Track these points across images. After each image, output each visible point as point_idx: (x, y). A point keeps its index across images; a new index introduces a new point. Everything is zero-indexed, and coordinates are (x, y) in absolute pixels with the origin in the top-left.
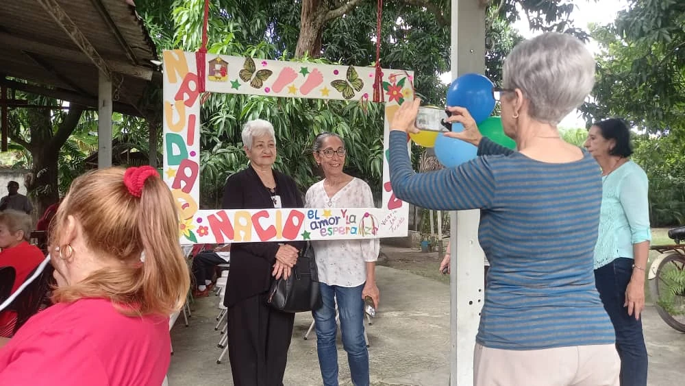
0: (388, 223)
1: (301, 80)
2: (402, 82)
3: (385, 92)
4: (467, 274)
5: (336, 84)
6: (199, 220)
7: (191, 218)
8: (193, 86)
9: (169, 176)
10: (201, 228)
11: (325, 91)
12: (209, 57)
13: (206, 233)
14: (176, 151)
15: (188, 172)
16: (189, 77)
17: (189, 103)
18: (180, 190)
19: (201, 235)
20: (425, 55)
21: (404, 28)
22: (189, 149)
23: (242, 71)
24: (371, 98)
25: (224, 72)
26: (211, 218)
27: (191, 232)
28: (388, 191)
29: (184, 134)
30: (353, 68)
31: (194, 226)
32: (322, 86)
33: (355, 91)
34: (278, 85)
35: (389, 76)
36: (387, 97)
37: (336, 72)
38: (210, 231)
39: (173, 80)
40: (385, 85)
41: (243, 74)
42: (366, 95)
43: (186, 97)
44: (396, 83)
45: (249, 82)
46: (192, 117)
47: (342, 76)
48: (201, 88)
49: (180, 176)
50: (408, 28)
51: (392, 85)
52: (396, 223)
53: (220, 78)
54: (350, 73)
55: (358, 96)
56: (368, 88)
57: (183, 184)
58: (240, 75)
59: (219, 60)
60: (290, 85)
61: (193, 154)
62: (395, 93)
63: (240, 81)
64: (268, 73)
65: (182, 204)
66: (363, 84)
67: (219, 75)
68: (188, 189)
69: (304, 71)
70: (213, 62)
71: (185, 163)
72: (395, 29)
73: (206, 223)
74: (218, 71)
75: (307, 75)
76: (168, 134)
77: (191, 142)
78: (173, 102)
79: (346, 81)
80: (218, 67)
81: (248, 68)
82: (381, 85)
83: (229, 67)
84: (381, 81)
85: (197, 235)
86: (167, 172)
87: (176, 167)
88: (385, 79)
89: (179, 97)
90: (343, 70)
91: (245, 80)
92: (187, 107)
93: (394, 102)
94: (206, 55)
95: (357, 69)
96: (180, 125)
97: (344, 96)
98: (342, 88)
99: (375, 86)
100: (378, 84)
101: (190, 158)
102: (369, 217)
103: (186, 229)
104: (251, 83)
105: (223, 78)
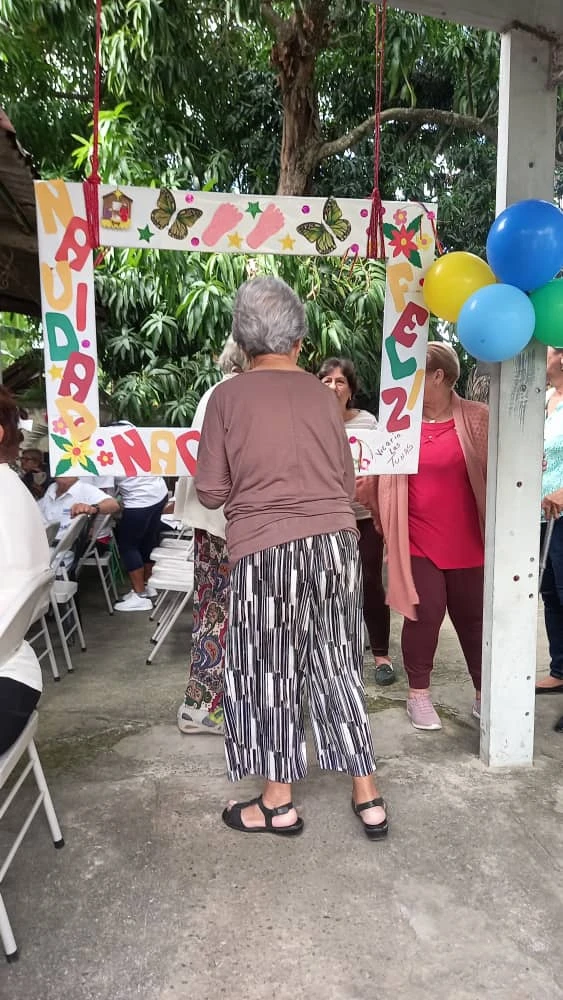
0: (386, 454)
1: (248, 224)
2: (416, 224)
3: (387, 240)
4: (512, 533)
5: (303, 229)
6: (100, 443)
7: (88, 438)
8: (81, 237)
9: (54, 377)
10: (103, 453)
11: (288, 242)
12: (103, 190)
13: (111, 462)
14: (62, 340)
15: (80, 371)
16: (75, 223)
17: (77, 265)
18: (70, 398)
19: (104, 464)
22: (80, 336)
23: (154, 212)
24: (363, 252)
25: (125, 214)
26: (117, 440)
27: (88, 459)
28: (388, 402)
29: (71, 313)
30: (335, 202)
31: (94, 452)
32: (282, 233)
33: (336, 240)
34: (212, 236)
35: (395, 212)
36: (389, 250)
37: (306, 210)
38: (116, 458)
39: (52, 229)
40: (388, 230)
41: (157, 215)
42: (355, 248)
43: (72, 255)
44: (407, 226)
45: (166, 230)
46: (82, 288)
47: (316, 216)
48: (93, 241)
49: (69, 377)
51: (399, 228)
52: (399, 452)
53: (119, 224)
54: (330, 210)
55: (341, 248)
56: (359, 236)
57: (74, 389)
58: (153, 219)
59: (118, 194)
60: (231, 233)
61: (86, 344)
62: (404, 242)
63: (153, 228)
64: (196, 213)
65: (75, 419)
66: (350, 228)
67: (118, 219)
68: (81, 397)
69: (254, 209)
70: (109, 198)
71: (76, 358)
73: (109, 447)
74: (116, 212)
75: (258, 215)
76: (48, 314)
77: (82, 326)
78: (53, 263)
79: (322, 225)
80: (116, 206)
81: (164, 206)
82: (381, 229)
83: (134, 207)
84: (381, 222)
85: (97, 464)
86: (50, 372)
87: (63, 364)
88: (388, 219)
89: (61, 256)
90: (317, 204)
91: (160, 226)
92: (73, 271)
93: (402, 258)
94: (99, 186)
95: (341, 202)
96: (65, 300)
97: (318, 248)
98: (314, 236)
99: (371, 232)
100: (377, 228)
101: (82, 350)
102: (357, 443)
103: (82, 454)
104: (170, 231)
105: (123, 225)
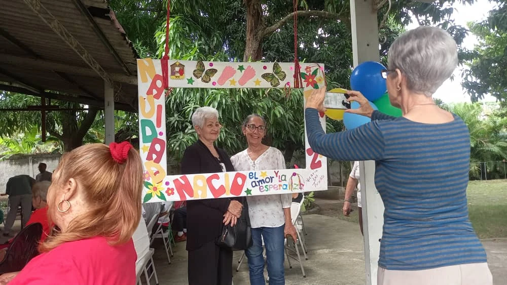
0: (312, 181)
1: (239, 75)
2: (315, 72)
3: (303, 80)
4: (376, 217)
5: (265, 76)
6: (167, 183)
7: (161, 182)
8: (159, 84)
9: (144, 152)
10: (169, 189)
11: (258, 82)
12: (170, 62)
13: (173, 193)
14: (149, 132)
15: (158, 147)
16: (157, 77)
17: (157, 97)
18: (152, 161)
19: (169, 195)
20: (341, 55)
21: (324, 36)
22: (158, 130)
23: (195, 71)
24: (292, 85)
25: (182, 72)
26: (176, 181)
27: (161, 193)
28: (310, 155)
29: (154, 119)
30: (278, 64)
31: (163, 188)
32: (255, 79)
33: (280, 80)
34: (222, 79)
35: (306, 68)
36: (304, 84)
37: (265, 68)
38: (175, 191)
39: (145, 81)
40: (303, 75)
41: (196, 72)
42: (288, 83)
43: (155, 92)
44: (311, 73)
45: (200, 79)
46: (160, 107)
47: (270, 70)
48: (165, 86)
49: (152, 150)
50: (327, 36)
51: (308, 74)
52: (318, 179)
53: (179, 77)
54: (276, 67)
55: (282, 84)
56: (290, 79)
57: (154, 156)
58: (194, 74)
59: (178, 64)
60: (231, 79)
61: (161, 134)
62: (311, 80)
63: (194, 78)
64: (215, 71)
65: (154, 172)
66: (285, 75)
67: (178, 75)
68: (158, 161)
69: (241, 68)
70: (173, 66)
71: (156, 141)
72: (317, 37)
73: (172, 185)
74: (177, 72)
75: (243, 71)
76: (142, 120)
77: (159, 125)
78: (145, 96)
79: (273, 74)
80: (177, 69)
81: (199, 68)
82: (300, 75)
83: (185, 69)
84: (300, 71)
85: (166, 195)
86: (142, 149)
87: (149, 144)
88: (302, 70)
89: (149, 92)
90: (270, 66)
91: (198, 78)
92: (155, 100)
93: (310, 87)
94: (168, 60)
95: (280, 64)
96: (151, 113)
97: (272, 85)
98: (270, 79)
99: (295, 76)
100: (297, 74)
101: (159, 137)
102: (297, 176)
103: (158, 190)
104: (202, 79)
105: (181, 77)
